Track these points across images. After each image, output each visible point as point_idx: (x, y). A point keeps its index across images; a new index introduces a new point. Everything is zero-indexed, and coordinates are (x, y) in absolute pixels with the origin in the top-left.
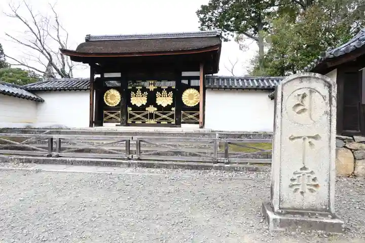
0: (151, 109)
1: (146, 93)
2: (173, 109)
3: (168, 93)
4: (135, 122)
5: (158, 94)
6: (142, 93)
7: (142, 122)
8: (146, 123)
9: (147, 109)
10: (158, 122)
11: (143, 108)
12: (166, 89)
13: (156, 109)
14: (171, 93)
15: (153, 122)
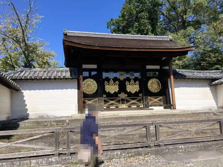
0: (123, 96)
1: (117, 82)
2: (140, 95)
3: (135, 82)
4: (109, 107)
5: (127, 83)
6: (114, 82)
7: (116, 107)
8: (119, 107)
9: (119, 95)
10: (129, 107)
11: (116, 95)
12: (133, 79)
13: (126, 95)
14: (137, 82)
15: (124, 106)
